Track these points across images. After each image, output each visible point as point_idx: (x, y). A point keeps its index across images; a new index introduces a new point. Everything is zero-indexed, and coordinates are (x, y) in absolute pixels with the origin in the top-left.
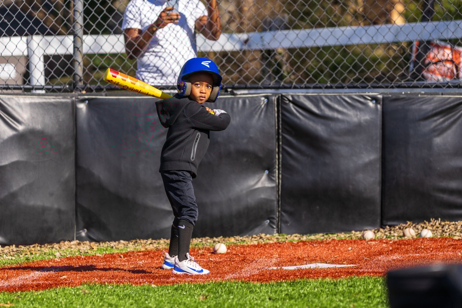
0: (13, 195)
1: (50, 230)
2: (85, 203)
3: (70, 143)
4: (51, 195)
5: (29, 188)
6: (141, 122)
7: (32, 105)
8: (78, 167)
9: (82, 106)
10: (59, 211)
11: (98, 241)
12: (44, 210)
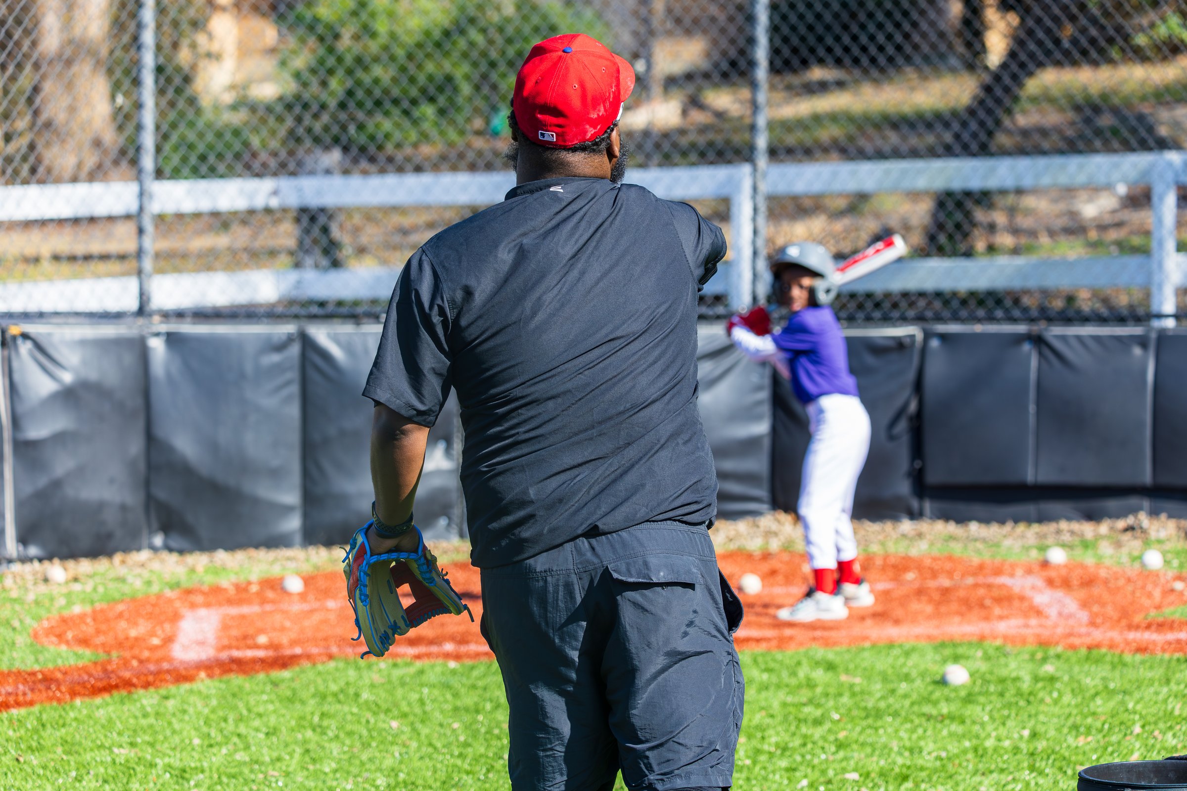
0: (57, 484)
1: (110, 536)
2: (161, 493)
3: (139, 402)
4: (112, 481)
5: (80, 471)
6: (249, 368)
7: (83, 343)
8: (150, 438)
9: (157, 345)
10: (123, 508)
11: (181, 552)
12: (101, 506)
